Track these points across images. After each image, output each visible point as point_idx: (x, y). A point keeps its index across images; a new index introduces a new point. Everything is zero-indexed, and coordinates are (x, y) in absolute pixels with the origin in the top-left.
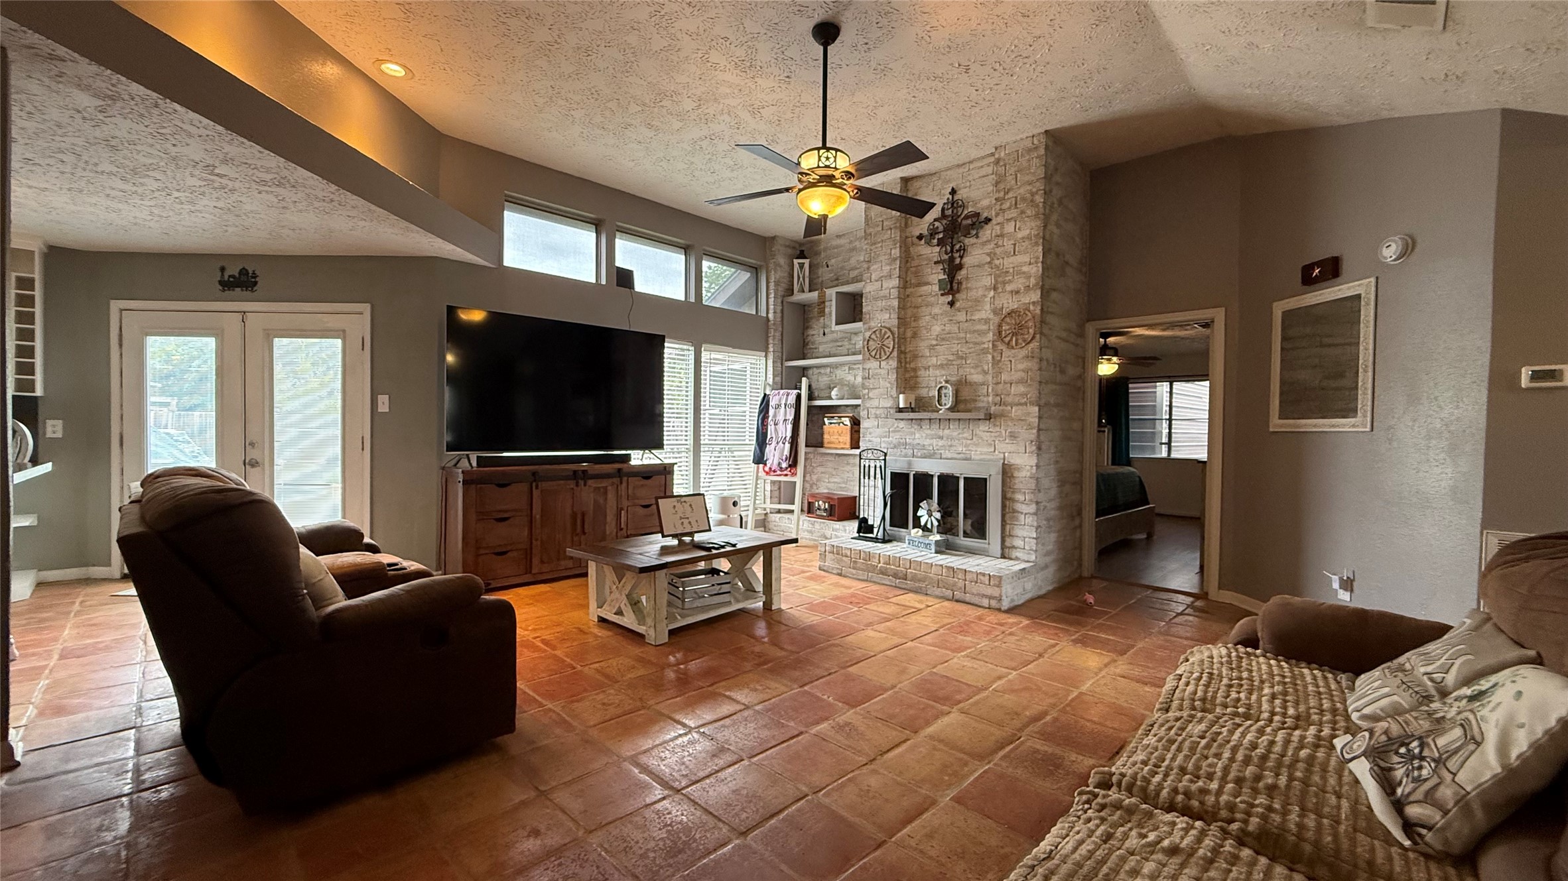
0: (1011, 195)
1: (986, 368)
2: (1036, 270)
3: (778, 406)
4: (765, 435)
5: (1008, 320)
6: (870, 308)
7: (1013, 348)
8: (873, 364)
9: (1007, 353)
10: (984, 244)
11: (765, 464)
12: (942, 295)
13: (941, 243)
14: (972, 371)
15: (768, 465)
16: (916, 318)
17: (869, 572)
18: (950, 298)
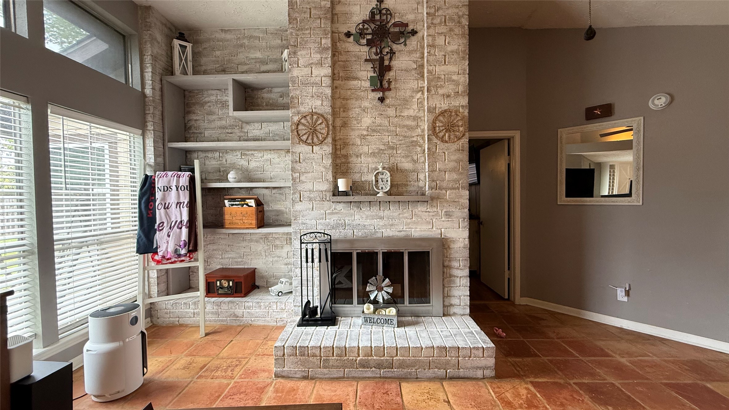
0: (440, 13)
1: (415, 158)
2: (464, 79)
3: (167, 189)
4: (153, 219)
5: (441, 118)
6: (298, 92)
7: (446, 142)
8: (304, 149)
9: (441, 146)
10: (410, 52)
11: (156, 253)
12: (373, 91)
13: (369, 43)
14: (403, 160)
15: (160, 254)
16: (346, 109)
18: (380, 94)
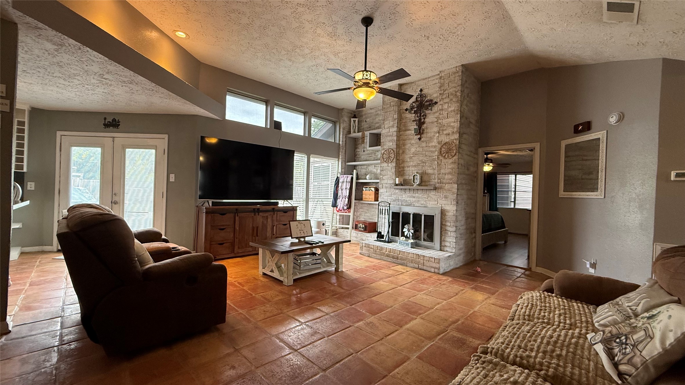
0: (446, 92)
1: (434, 167)
2: (457, 125)
3: (343, 182)
4: (337, 194)
5: (444, 146)
6: (384, 140)
7: (446, 158)
8: (385, 165)
9: (444, 160)
10: (434, 113)
11: (337, 207)
12: (416, 135)
13: (415, 112)
14: (428, 168)
15: (338, 208)
16: (404, 145)
17: (382, 255)
18: (419, 136)
